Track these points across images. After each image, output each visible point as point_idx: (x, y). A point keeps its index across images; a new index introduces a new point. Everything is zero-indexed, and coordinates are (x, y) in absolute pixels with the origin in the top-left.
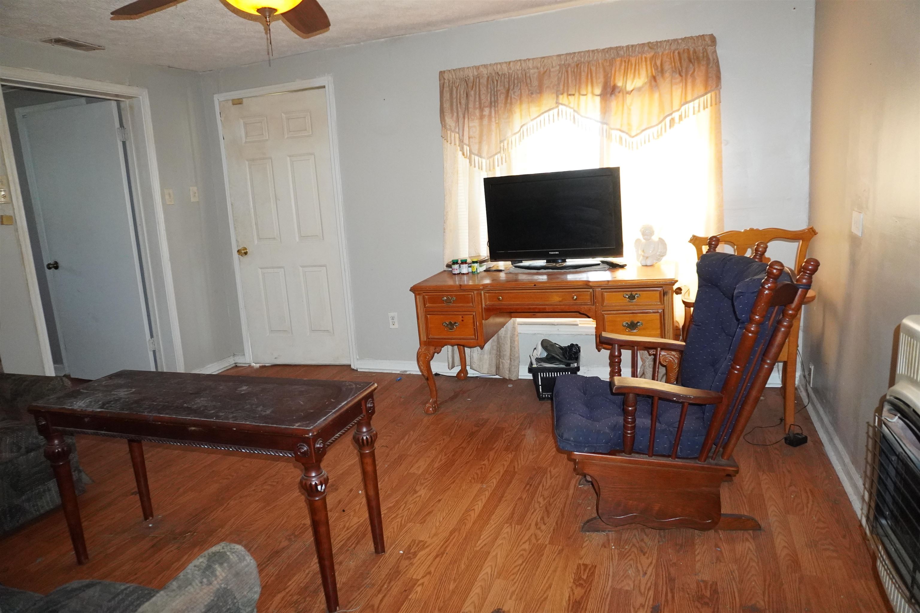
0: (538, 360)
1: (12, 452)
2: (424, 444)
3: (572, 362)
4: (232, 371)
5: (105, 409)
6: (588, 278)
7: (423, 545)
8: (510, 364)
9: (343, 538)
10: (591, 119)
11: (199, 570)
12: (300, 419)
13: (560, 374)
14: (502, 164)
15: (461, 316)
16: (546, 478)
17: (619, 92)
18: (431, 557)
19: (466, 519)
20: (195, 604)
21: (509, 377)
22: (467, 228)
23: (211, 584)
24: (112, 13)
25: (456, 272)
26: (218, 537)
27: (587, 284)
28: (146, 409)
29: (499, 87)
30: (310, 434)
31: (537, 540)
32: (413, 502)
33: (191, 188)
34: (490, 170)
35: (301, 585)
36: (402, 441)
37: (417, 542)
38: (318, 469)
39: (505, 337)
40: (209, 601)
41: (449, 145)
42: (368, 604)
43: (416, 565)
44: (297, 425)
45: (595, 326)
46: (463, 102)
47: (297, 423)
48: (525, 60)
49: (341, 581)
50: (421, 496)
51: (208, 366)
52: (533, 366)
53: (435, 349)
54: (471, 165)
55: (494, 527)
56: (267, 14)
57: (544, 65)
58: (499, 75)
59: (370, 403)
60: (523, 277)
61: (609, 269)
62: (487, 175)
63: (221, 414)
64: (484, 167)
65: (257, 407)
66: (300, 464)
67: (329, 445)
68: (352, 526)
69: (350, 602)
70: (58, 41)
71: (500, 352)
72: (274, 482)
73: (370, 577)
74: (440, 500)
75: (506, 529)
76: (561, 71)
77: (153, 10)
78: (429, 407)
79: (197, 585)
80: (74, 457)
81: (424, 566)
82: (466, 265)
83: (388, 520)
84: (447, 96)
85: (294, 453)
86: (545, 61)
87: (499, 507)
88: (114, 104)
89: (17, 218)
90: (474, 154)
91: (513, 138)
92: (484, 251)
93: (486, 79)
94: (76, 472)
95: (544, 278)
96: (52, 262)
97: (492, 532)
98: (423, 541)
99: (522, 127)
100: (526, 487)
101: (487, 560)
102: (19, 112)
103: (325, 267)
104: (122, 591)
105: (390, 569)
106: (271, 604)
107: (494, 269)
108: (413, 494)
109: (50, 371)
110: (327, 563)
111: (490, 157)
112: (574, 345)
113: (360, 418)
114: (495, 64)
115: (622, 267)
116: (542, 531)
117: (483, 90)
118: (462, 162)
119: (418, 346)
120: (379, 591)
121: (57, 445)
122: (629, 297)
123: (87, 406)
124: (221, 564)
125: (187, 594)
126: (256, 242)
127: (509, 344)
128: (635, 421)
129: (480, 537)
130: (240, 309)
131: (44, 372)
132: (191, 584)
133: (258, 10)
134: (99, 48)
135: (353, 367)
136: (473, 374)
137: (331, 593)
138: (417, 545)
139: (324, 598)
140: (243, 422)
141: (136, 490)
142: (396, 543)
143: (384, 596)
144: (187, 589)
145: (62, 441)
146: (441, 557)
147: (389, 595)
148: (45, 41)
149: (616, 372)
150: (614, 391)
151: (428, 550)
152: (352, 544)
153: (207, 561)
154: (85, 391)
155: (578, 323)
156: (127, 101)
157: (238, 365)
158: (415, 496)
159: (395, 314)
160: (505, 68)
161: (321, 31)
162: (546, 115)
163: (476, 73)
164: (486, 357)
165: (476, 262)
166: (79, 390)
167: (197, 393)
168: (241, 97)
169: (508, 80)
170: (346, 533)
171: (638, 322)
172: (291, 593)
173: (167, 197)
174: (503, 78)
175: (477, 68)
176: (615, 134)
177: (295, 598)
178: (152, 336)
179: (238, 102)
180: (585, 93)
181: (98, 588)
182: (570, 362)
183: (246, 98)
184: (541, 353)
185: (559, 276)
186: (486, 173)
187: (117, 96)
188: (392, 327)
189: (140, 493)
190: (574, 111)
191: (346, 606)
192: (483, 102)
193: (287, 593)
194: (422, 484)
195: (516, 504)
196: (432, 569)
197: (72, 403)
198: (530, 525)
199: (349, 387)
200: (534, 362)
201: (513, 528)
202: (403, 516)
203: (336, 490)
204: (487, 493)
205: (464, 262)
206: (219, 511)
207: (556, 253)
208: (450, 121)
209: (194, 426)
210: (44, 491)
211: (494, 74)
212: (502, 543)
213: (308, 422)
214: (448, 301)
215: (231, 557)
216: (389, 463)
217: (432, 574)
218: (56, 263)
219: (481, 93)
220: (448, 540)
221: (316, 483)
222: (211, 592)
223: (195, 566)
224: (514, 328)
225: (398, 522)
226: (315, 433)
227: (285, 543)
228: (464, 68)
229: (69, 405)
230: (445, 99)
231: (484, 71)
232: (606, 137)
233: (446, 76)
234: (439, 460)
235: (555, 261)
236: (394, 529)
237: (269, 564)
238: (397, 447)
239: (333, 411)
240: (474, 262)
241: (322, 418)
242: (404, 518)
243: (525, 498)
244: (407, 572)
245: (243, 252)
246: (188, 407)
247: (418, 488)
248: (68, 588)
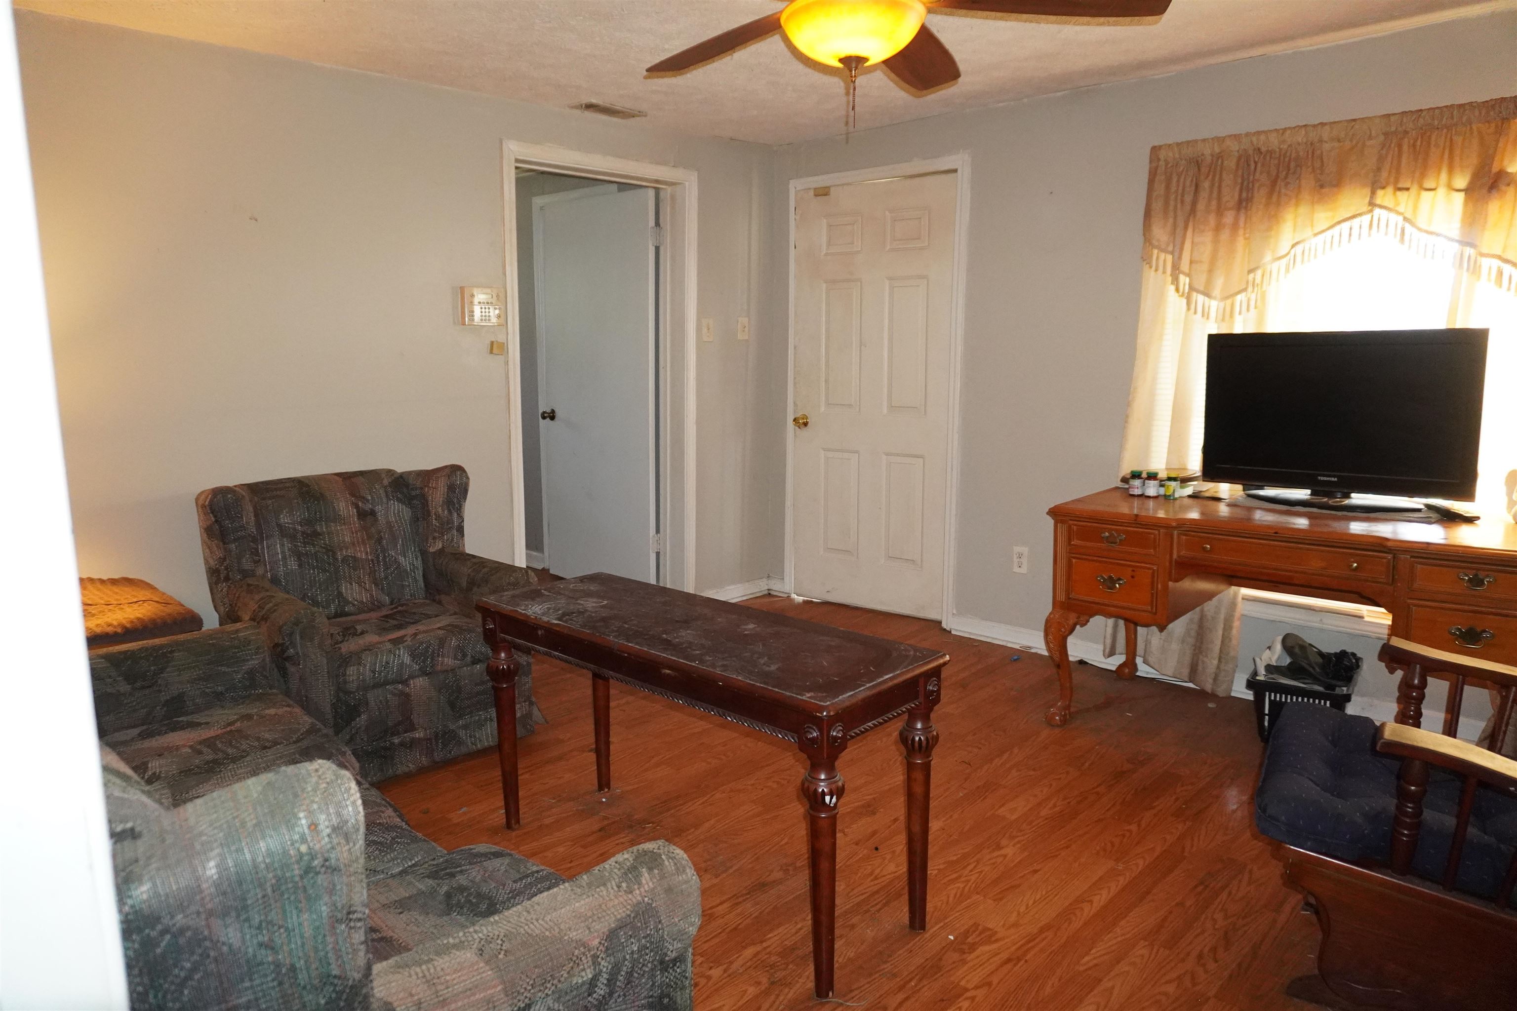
0: (1269, 668)
1: (455, 658)
2: (1032, 773)
3: (1339, 683)
4: (758, 601)
5: (564, 622)
6: (1394, 532)
7: (989, 936)
8: (1218, 667)
9: (867, 890)
10: (1438, 235)
11: (619, 869)
12: (815, 688)
13: (1291, 699)
14: (1248, 310)
15: (1131, 569)
16: (1240, 881)
17: (1508, 185)
18: (997, 960)
19: (1075, 914)
20: (604, 914)
21: (1213, 689)
22: (1170, 418)
23: (631, 892)
24: (648, 70)
25: (1137, 492)
26: (688, 840)
27: (1381, 545)
28: (613, 631)
29: (1257, 174)
30: (825, 713)
31: (1194, 985)
32: (992, 861)
33: (740, 319)
34: (1223, 320)
35: (786, 943)
36: (996, 760)
37: (980, 928)
38: (831, 769)
39: (1213, 618)
40: (624, 915)
41: (1152, 273)
42: (879, 1002)
43: (971, 964)
44: (808, 695)
45: (1390, 623)
46: (1188, 198)
47: (808, 692)
48: (1314, 126)
49: (846, 954)
50: (1005, 856)
51: (728, 588)
52: (1258, 678)
53: (1078, 617)
54: (1189, 309)
55: (1119, 939)
56: (854, 65)
57: (1353, 135)
58: (1261, 153)
59: (932, 685)
60: (1263, 517)
61: (1437, 522)
62: (1218, 328)
63: (708, 658)
64: (1213, 314)
65: (759, 658)
66: (805, 756)
67: (852, 737)
68: (884, 876)
69: (851, 991)
70: (590, 107)
71: (1202, 643)
72: (784, 779)
73: (892, 962)
74: (1036, 871)
75: (1141, 951)
76: (1388, 145)
77: (711, 60)
78: (1054, 714)
79: (613, 888)
80: (525, 683)
81: (983, 970)
82: (1156, 482)
83: (943, 882)
84: (1160, 189)
85: (798, 737)
86: (1357, 127)
87: (1137, 909)
88: (651, 193)
89: (509, 346)
90: (1198, 291)
91: (1275, 265)
92: (1195, 463)
93: (1235, 160)
94: (527, 703)
95: (1302, 523)
96: (549, 410)
97: (1113, 948)
98: (992, 930)
99: (1293, 246)
100: (1196, 887)
101: (1093, 993)
102: (538, 201)
103: (921, 460)
104: (533, 873)
105: (927, 959)
106: (737, 958)
107: (1207, 494)
108: (993, 851)
109: (520, 561)
110: (824, 918)
111: (1227, 298)
112: (1347, 653)
113: (913, 705)
114: (1255, 133)
115: (1470, 520)
116: (1206, 972)
117: (1228, 179)
118: (1174, 303)
119: (1049, 608)
120: (901, 988)
121: (503, 660)
122: (1470, 580)
123: (543, 614)
124: (650, 869)
125: (596, 896)
126: (823, 409)
127: (1220, 632)
128: (1421, 813)
129: (1090, 951)
130: (786, 508)
131: (513, 560)
132: (604, 885)
133: (841, 60)
134: (640, 114)
135: (944, 625)
136: (1148, 673)
137: (824, 968)
138: (980, 934)
139: (813, 974)
140: (734, 676)
141: (594, 746)
142: (946, 921)
143: (907, 999)
144: (598, 890)
145: (509, 656)
146: (1015, 965)
147: (913, 1000)
148: (576, 107)
149: (1411, 717)
150: (1378, 748)
151: (995, 946)
152: (876, 904)
153: (633, 860)
154: (546, 593)
155: (1365, 613)
156: (669, 189)
157: (772, 593)
158: (996, 854)
159: (1025, 550)
160: (1274, 140)
161: (946, 85)
162: (1346, 226)
163: (1217, 150)
164: (1175, 646)
165: (1174, 479)
166: (540, 590)
167: (686, 623)
168: (828, 185)
169: (1276, 162)
170: (872, 883)
171: (1485, 631)
172: (768, 950)
173: (705, 330)
174: (1268, 158)
175: (1220, 140)
176: (1489, 265)
177: (774, 958)
178: (658, 531)
179: (823, 192)
180: (1432, 186)
181: (507, 860)
182: (1334, 682)
183: (834, 186)
184: (1276, 655)
185: (1330, 522)
186: (1216, 326)
187: (657, 181)
188: (1016, 569)
189: (597, 751)
190: (1405, 219)
191: (844, 996)
192: (1225, 199)
193: (765, 948)
194: (1012, 838)
195: (1171, 912)
196: (995, 980)
197: (527, 606)
198: (1188, 954)
199: (904, 653)
200: (1262, 671)
201: (1155, 950)
202: (969, 881)
203: (874, 813)
204: (1121, 879)
205: (1152, 476)
206: (698, 803)
207: (1332, 479)
208: (1160, 233)
209: (669, 668)
210: (486, 720)
211: (1251, 152)
212: (1128, 972)
213: (824, 694)
214: (1110, 540)
215: (666, 863)
216: (965, 791)
217: (993, 987)
218: (553, 411)
219: (1224, 184)
220: (1034, 939)
221: (823, 790)
222: (629, 904)
223: (616, 863)
224: (1233, 605)
225: (959, 888)
226: (832, 713)
227: (778, 875)
228: (1196, 141)
229: (523, 608)
230: (1155, 194)
231: (1234, 146)
232: (1468, 269)
233: (1162, 155)
234: (1051, 805)
235: (1330, 495)
236: (948, 897)
237: (748, 898)
238: (986, 767)
239: (868, 685)
240: (1170, 479)
241: (847, 692)
242: (970, 884)
243: (1191, 906)
244: (952, 972)
245: (802, 423)
246: (666, 640)
247: (1004, 842)
248: (473, 851)
